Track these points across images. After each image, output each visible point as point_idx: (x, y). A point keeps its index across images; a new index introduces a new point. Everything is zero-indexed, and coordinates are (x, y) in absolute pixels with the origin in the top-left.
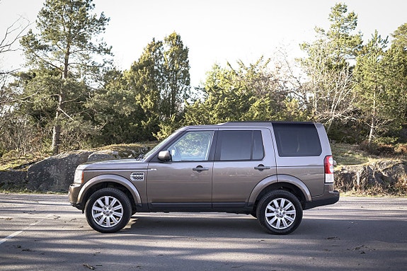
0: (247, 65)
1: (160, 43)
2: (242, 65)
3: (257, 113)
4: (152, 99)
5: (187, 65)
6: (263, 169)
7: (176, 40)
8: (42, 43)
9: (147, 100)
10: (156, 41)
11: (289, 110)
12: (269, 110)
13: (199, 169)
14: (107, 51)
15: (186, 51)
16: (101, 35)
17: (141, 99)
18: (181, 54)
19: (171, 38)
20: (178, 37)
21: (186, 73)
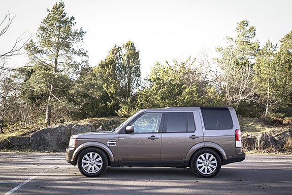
0: (180, 63)
1: (120, 48)
2: (176, 63)
3: (187, 96)
4: (114, 87)
5: (138, 63)
6: (194, 138)
7: (131, 46)
8: (40, 48)
9: (111, 88)
10: (117, 47)
11: (210, 94)
12: (196, 94)
13: (153, 138)
14: (84, 54)
15: (138, 53)
16: (81, 42)
17: (107, 86)
18: (134, 55)
19: (128, 45)
20: (132, 44)
21: (138, 69)
